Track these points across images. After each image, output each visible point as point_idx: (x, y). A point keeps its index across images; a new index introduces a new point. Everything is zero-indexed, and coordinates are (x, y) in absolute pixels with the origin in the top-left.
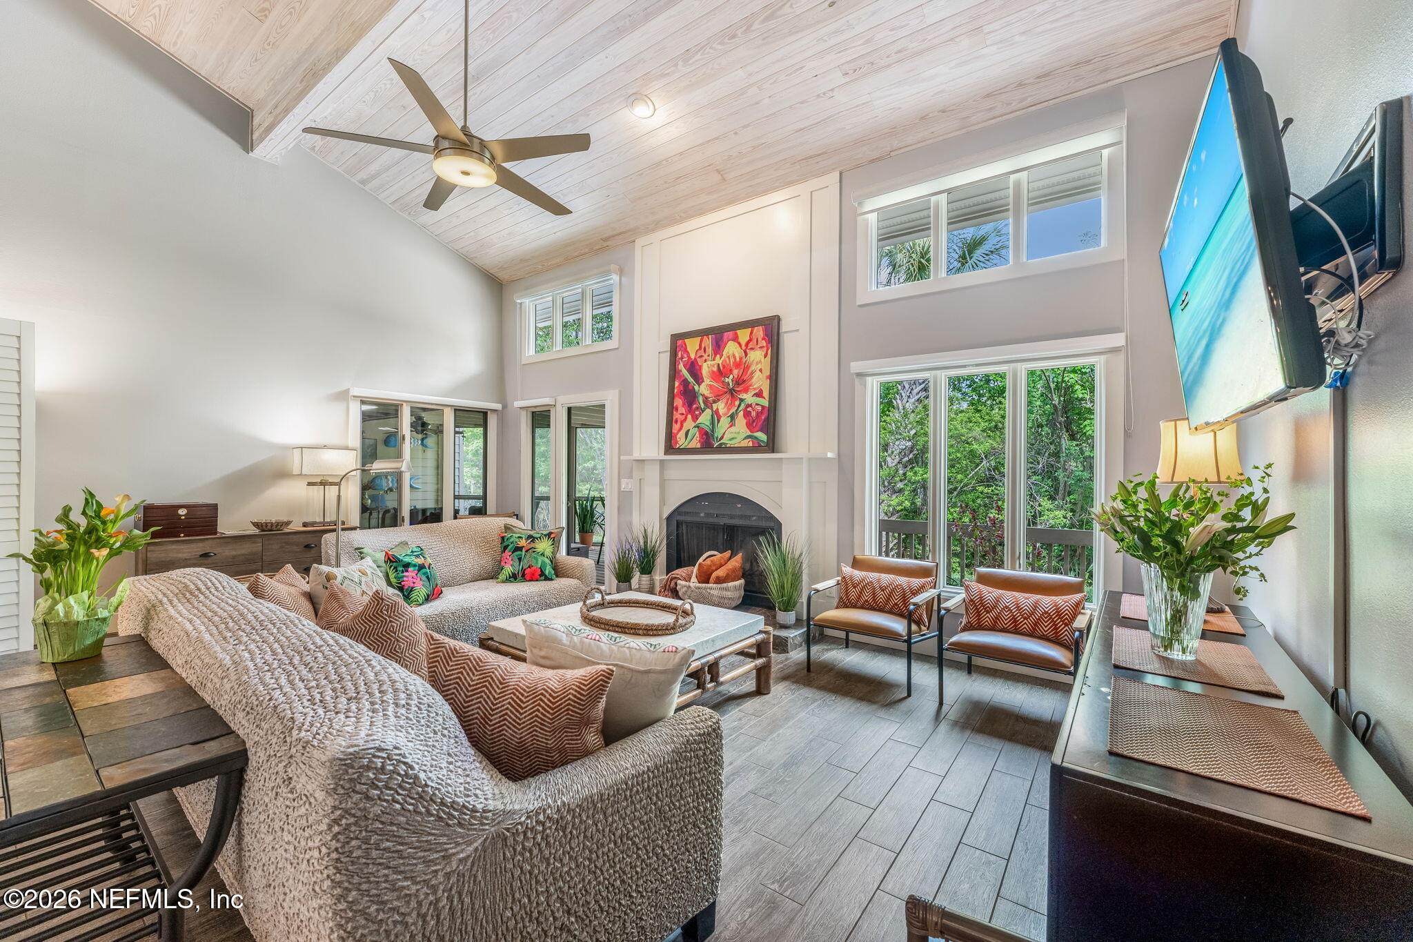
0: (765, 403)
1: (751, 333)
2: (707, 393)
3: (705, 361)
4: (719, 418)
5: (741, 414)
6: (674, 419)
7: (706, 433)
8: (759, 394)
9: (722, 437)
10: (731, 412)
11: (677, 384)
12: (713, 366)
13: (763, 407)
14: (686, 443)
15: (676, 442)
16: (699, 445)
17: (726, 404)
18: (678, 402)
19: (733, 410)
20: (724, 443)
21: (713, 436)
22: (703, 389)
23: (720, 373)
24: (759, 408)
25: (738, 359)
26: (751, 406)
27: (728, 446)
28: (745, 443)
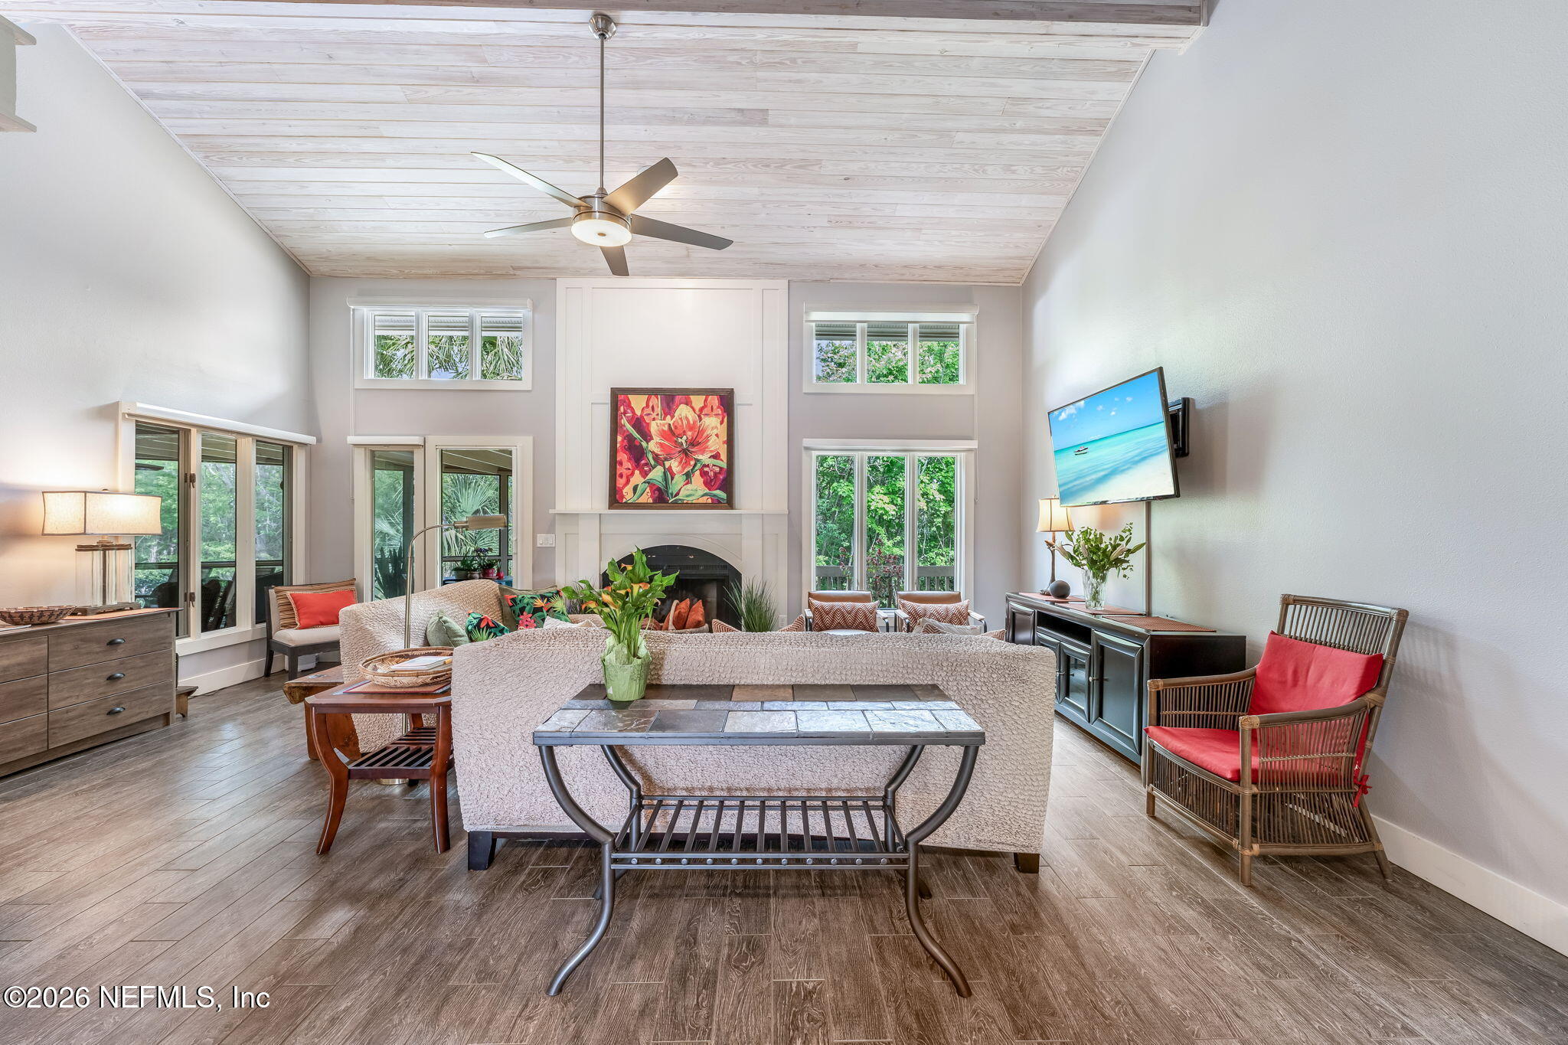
0: (724, 465)
1: (706, 400)
2: (657, 450)
3: (654, 419)
4: (673, 475)
5: (698, 473)
6: (618, 473)
7: (659, 489)
8: (716, 456)
9: (677, 494)
10: (686, 471)
11: (619, 439)
12: (664, 425)
13: (721, 468)
14: (636, 497)
15: (623, 497)
16: (651, 500)
17: (680, 462)
18: (622, 456)
19: (689, 469)
20: (680, 500)
21: (667, 492)
22: (653, 446)
23: (671, 434)
24: (718, 469)
25: (692, 422)
26: (708, 466)
27: (685, 502)
28: (704, 500)
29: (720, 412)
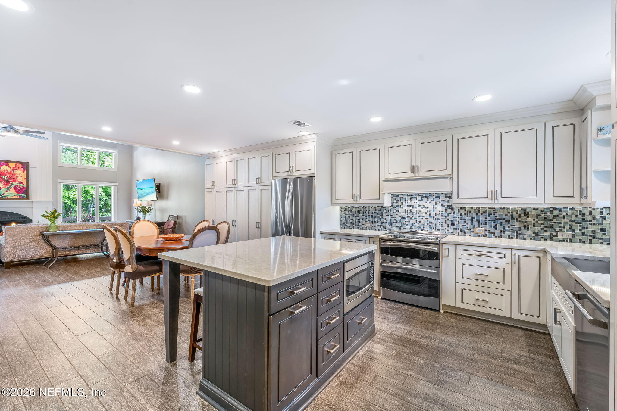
0: (25, 186)
1: (16, 165)
5: (12, 188)
8: (21, 183)
9: (3, 194)
10: (7, 187)
13: (24, 187)
17: (4, 184)
20: (5, 196)
24: (22, 187)
25: (9, 171)
26: (17, 186)
27: (7, 197)
28: (16, 197)
29: (23, 169)
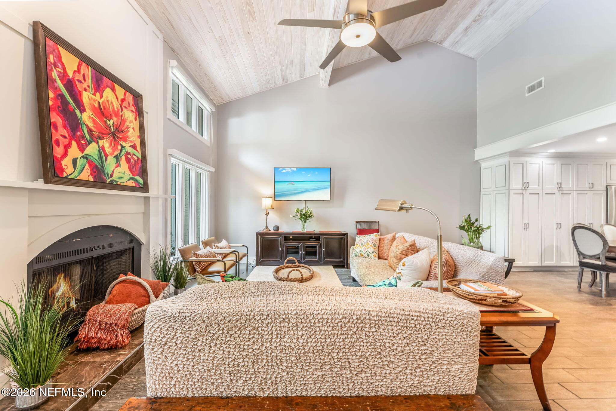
0: (140, 155)
1: (125, 94)
2: (90, 125)
3: (85, 90)
4: (106, 156)
5: (123, 158)
7: (96, 167)
8: (134, 147)
10: (115, 154)
11: (52, 94)
12: (94, 101)
13: (138, 158)
14: (76, 173)
15: (62, 170)
16: (90, 179)
17: (111, 144)
18: (56, 118)
19: (118, 153)
20: (115, 181)
21: (103, 171)
22: (86, 119)
23: (101, 112)
24: (136, 159)
25: (116, 109)
26: (130, 154)
27: (118, 183)
28: (130, 183)
29: (134, 110)
